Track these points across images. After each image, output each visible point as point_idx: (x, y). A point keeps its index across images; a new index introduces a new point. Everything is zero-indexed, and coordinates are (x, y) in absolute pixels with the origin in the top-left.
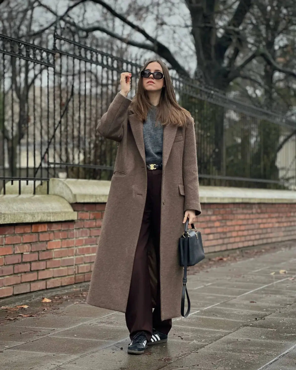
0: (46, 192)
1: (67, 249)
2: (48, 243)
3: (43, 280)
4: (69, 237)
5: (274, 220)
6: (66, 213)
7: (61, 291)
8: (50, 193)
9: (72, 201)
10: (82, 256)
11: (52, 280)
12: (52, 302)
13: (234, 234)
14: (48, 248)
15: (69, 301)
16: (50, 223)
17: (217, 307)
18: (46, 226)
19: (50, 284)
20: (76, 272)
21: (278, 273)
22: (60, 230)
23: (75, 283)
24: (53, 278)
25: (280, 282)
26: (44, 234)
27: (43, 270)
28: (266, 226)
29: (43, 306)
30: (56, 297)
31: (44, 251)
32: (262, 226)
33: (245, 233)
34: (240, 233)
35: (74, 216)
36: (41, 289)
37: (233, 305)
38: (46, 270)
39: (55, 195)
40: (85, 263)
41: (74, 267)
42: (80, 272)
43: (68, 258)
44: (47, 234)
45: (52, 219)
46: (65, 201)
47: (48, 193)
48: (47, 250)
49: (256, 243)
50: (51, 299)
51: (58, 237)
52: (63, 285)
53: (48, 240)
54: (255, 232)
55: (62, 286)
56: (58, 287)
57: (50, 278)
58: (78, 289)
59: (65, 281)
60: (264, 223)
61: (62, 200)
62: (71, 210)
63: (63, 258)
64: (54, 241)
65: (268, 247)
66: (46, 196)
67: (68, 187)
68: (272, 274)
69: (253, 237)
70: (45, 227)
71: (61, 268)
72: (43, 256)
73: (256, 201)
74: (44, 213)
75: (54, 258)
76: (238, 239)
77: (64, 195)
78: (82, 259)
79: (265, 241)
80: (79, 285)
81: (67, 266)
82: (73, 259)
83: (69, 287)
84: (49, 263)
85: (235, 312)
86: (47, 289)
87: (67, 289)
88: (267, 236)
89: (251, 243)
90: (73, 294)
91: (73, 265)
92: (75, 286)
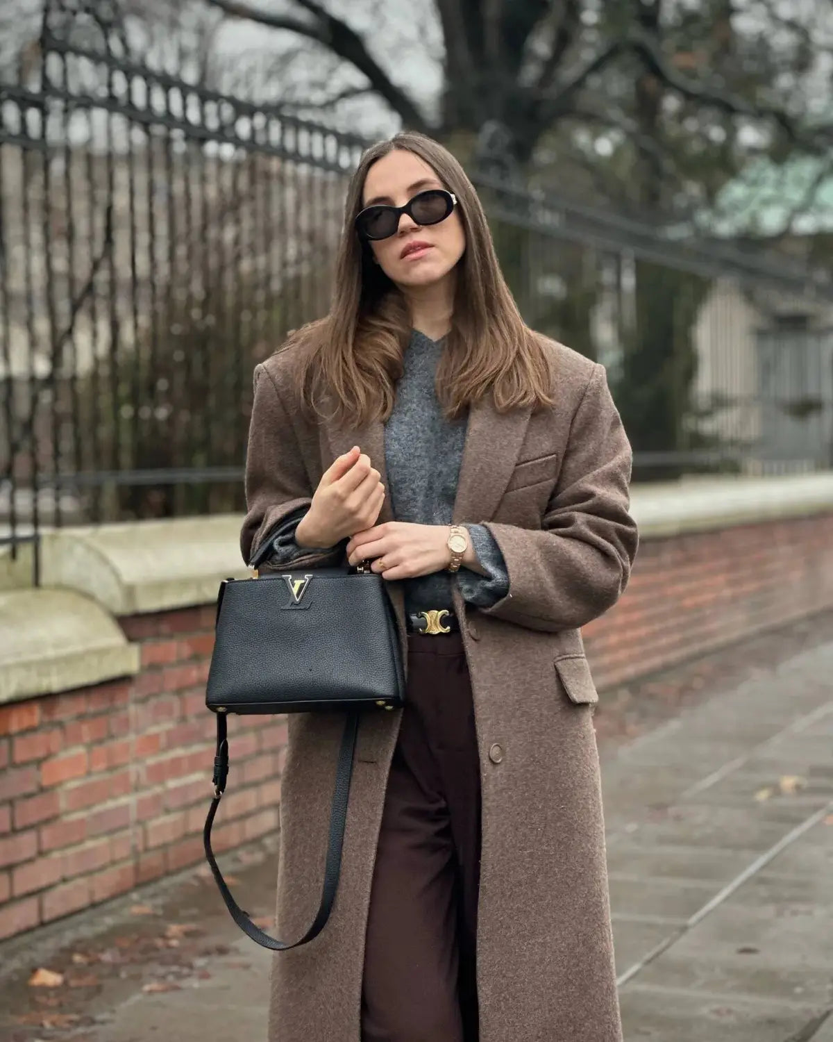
0: (29, 577)
1: (107, 776)
2: (45, 766)
3: (29, 895)
4: (113, 733)
5: (721, 579)
6: (102, 653)
7: (91, 923)
8: (45, 578)
9: (121, 607)
10: (158, 789)
11: (62, 888)
12: (65, 983)
13: (613, 639)
14: (45, 783)
15: (123, 975)
16: (47, 699)
18: (37, 710)
19: (54, 905)
20: (140, 848)
21: (777, 791)
22: (81, 717)
23: (138, 886)
24: (64, 880)
25: (799, 838)
26: (30, 737)
27: (30, 861)
28: (700, 599)
29: (35, 1006)
30: (77, 958)
31: (29, 796)
32: (688, 602)
33: (643, 631)
34: (630, 634)
35: (128, 660)
36: (23, 926)
37: (685, 972)
38: (41, 862)
39: (60, 587)
40: (167, 811)
41: (129, 832)
42: (153, 842)
43: (110, 804)
44: (40, 737)
45: (55, 682)
46: (99, 613)
47: (36, 583)
48: (42, 790)
49: (673, 656)
50: (61, 972)
51: (78, 740)
52: (97, 899)
53: (40, 753)
55: (94, 905)
56: (80, 911)
57: (50, 887)
58: (147, 908)
59: (104, 884)
60: (692, 593)
61: (85, 605)
62: (116, 638)
63: (98, 808)
64: (63, 755)
66: (28, 594)
67: (104, 560)
68: (763, 796)
69: (664, 641)
70: (32, 713)
71: (90, 844)
72: (30, 812)
74: (27, 666)
75: (67, 813)
76: (622, 655)
77: (94, 586)
78: (157, 799)
79: (696, 648)
80: (150, 890)
81: (111, 832)
82: (126, 808)
83: (114, 904)
84: (46, 834)
85: (704, 1011)
86: (42, 924)
87: (111, 912)
88: (701, 630)
89: (657, 661)
90: (135, 936)
91: (125, 827)
92: (135, 896)
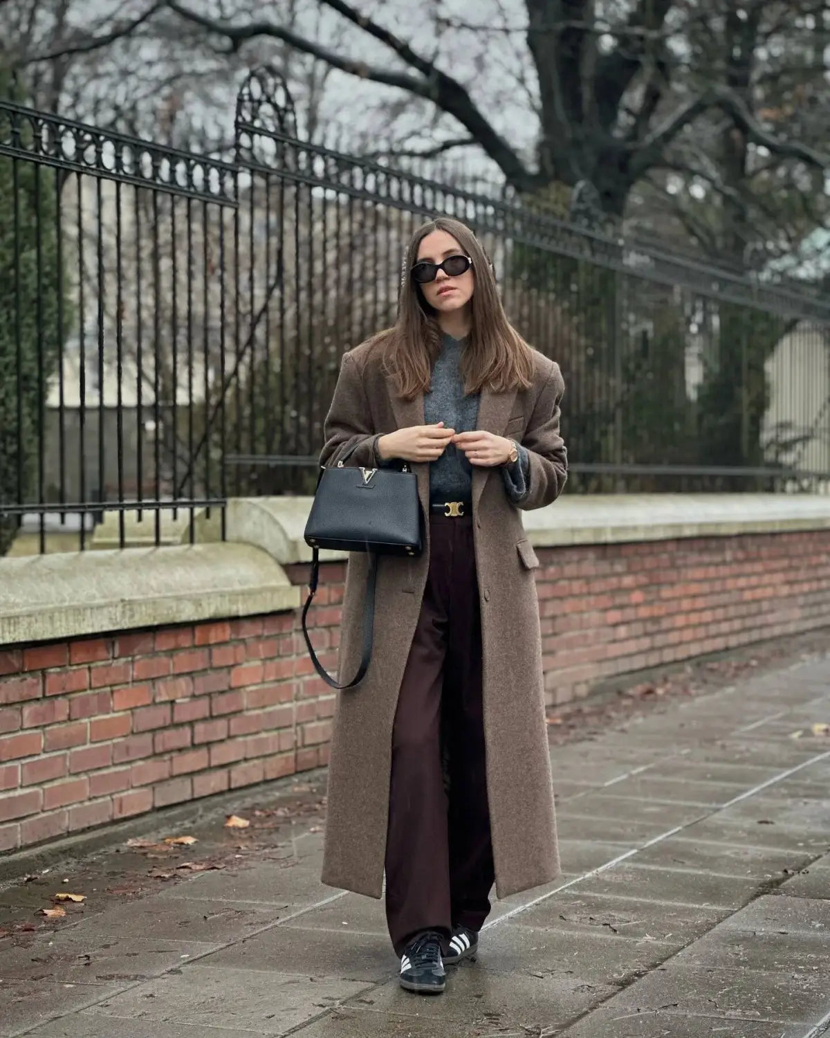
0: (218, 534)
1: (276, 685)
2: (234, 671)
3: (222, 766)
4: (281, 653)
5: (779, 578)
6: (274, 590)
7: (264, 794)
8: (229, 535)
9: (287, 558)
10: (312, 701)
11: (244, 765)
12: (252, 826)
13: (680, 621)
14: (233, 685)
15: (294, 822)
16: (234, 619)
17: (681, 839)
18: (227, 627)
19: (239, 779)
20: (299, 744)
21: (808, 733)
22: (258, 637)
23: (297, 772)
24: (246, 760)
25: (821, 761)
26: (223, 648)
27: (222, 741)
28: (759, 593)
29: (232, 837)
30: (258, 813)
31: (222, 692)
32: (748, 595)
33: (707, 616)
34: (694, 618)
35: (293, 598)
36: (217, 790)
37: (717, 832)
38: (229, 742)
39: (240, 541)
40: (319, 719)
41: (292, 730)
42: (308, 741)
43: (278, 707)
44: (230, 648)
45: (242, 609)
46: (270, 561)
47: (224, 539)
48: (231, 689)
49: (733, 641)
50: (247, 819)
51: (255, 655)
52: (269, 777)
53: (231, 663)
54: (732, 611)
55: (266, 782)
56: (257, 784)
57: (237, 762)
58: (305, 788)
59: (274, 767)
60: (753, 588)
61: (260, 555)
62: (284, 582)
63: (269, 709)
64: (245, 665)
65: (763, 651)
66: (219, 546)
67: (276, 523)
68: (795, 736)
69: (725, 627)
70: (224, 631)
71: (264, 735)
72: (222, 705)
73: (734, 531)
74: (222, 595)
75: (248, 709)
76: (688, 635)
77: (266, 542)
78: (311, 706)
79: (755, 635)
80: (306, 777)
81: (278, 729)
82: (290, 709)
83: (280, 783)
84: (234, 722)
85: (728, 853)
86: (230, 790)
87: (278, 789)
88: (759, 620)
89: (719, 643)
90: (298, 803)
91: (290, 726)
92: (296, 780)
